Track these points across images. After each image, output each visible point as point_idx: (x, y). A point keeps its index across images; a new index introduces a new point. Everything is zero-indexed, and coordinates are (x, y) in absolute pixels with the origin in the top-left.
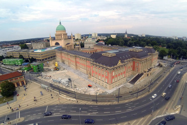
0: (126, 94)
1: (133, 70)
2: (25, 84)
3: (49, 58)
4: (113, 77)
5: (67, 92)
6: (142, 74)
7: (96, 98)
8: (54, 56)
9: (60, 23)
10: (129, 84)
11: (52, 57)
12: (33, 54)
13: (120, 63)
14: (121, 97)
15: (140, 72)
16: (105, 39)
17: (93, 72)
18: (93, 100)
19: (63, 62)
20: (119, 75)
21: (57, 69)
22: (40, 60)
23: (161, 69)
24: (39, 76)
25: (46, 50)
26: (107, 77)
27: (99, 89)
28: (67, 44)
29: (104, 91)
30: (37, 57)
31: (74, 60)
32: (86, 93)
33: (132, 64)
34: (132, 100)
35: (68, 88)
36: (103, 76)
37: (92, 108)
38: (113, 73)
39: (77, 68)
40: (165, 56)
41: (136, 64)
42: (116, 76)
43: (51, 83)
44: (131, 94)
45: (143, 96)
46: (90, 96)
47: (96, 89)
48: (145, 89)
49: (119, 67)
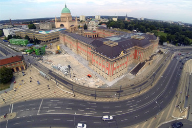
0: (127, 87)
1: (135, 58)
2: (25, 68)
3: (53, 40)
4: (114, 69)
5: (65, 82)
6: (144, 63)
7: (94, 93)
8: (58, 38)
9: (66, 6)
10: (131, 74)
11: (55, 39)
12: (38, 36)
13: (122, 54)
14: (122, 91)
15: (142, 61)
16: (107, 21)
17: (94, 60)
18: (92, 95)
19: (66, 45)
20: (121, 65)
21: (58, 52)
22: (44, 41)
23: (162, 56)
24: (40, 59)
25: (50, 32)
26: (108, 69)
27: (98, 79)
28: (71, 26)
29: (104, 83)
30: (41, 38)
31: (76, 45)
32: (85, 85)
33: (134, 52)
34: (134, 96)
35: (66, 77)
36: (103, 66)
37: (90, 106)
38: (115, 65)
39: (78, 52)
40: (165, 42)
41: (138, 53)
42: (118, 67)
43: (50, 69)
44: (133, 88)
45: (145, 91)
46: (89, 88)
47: (96, 80)
48: (147, 81)
49: (121, 58)
